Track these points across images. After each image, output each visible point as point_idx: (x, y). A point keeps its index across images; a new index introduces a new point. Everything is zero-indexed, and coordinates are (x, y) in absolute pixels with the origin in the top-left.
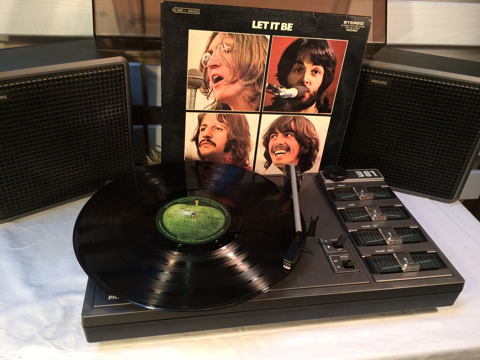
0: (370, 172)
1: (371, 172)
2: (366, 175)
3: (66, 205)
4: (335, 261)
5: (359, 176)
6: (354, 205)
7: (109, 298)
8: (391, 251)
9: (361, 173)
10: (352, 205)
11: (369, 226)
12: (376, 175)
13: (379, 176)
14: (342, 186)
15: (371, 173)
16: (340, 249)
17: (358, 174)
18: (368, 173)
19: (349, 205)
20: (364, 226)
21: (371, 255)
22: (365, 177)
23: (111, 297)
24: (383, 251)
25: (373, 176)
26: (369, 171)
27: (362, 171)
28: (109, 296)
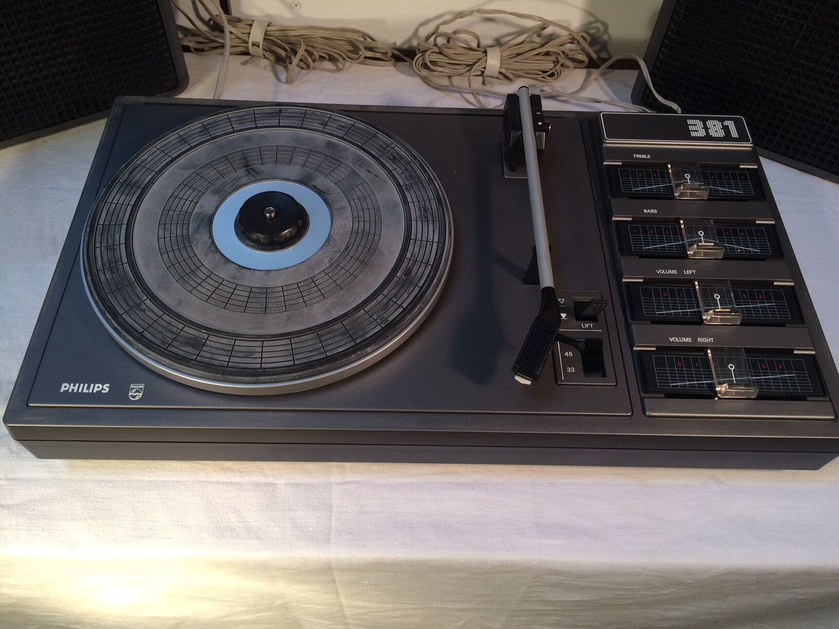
0: (722, 124)
1: (726, 123)
2: (712, 133)
3: (40, 140)
4: (566, 354)
5: (693, 134)
6: (655, 211)
7: (63, 389)
8: (707, 340)
9: (700, 124)
10: (652, 211)
11: (674, 272)
12: (734, 134)
13: (742, 138)
14: (644, 156)
15: (726, 129)
16: (587, 325)
17: (691, 128)
18: (718, 124)
19: (645, 211)
20: (663, 271)
21: (657, 347)
22: (708, 137)
23: (65, 387)
24: (688, 340)
25: (728, 137)
26: (722, 120)
27: (704, 121)
28: (64, 385)
